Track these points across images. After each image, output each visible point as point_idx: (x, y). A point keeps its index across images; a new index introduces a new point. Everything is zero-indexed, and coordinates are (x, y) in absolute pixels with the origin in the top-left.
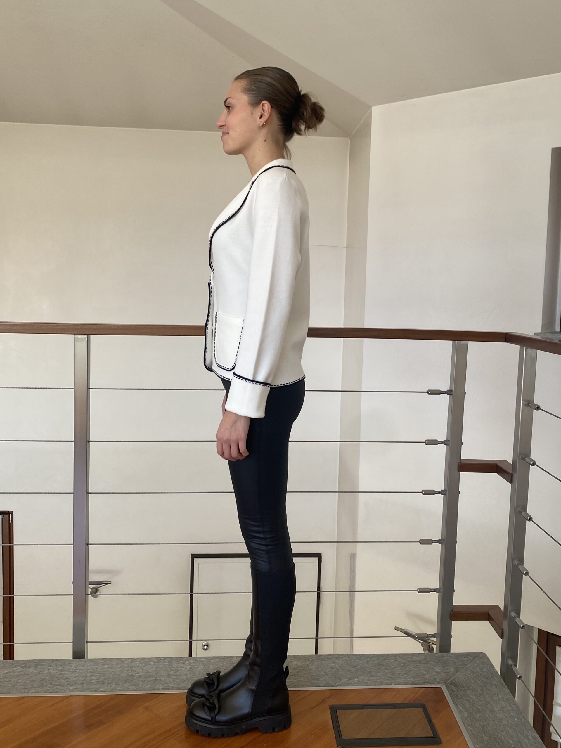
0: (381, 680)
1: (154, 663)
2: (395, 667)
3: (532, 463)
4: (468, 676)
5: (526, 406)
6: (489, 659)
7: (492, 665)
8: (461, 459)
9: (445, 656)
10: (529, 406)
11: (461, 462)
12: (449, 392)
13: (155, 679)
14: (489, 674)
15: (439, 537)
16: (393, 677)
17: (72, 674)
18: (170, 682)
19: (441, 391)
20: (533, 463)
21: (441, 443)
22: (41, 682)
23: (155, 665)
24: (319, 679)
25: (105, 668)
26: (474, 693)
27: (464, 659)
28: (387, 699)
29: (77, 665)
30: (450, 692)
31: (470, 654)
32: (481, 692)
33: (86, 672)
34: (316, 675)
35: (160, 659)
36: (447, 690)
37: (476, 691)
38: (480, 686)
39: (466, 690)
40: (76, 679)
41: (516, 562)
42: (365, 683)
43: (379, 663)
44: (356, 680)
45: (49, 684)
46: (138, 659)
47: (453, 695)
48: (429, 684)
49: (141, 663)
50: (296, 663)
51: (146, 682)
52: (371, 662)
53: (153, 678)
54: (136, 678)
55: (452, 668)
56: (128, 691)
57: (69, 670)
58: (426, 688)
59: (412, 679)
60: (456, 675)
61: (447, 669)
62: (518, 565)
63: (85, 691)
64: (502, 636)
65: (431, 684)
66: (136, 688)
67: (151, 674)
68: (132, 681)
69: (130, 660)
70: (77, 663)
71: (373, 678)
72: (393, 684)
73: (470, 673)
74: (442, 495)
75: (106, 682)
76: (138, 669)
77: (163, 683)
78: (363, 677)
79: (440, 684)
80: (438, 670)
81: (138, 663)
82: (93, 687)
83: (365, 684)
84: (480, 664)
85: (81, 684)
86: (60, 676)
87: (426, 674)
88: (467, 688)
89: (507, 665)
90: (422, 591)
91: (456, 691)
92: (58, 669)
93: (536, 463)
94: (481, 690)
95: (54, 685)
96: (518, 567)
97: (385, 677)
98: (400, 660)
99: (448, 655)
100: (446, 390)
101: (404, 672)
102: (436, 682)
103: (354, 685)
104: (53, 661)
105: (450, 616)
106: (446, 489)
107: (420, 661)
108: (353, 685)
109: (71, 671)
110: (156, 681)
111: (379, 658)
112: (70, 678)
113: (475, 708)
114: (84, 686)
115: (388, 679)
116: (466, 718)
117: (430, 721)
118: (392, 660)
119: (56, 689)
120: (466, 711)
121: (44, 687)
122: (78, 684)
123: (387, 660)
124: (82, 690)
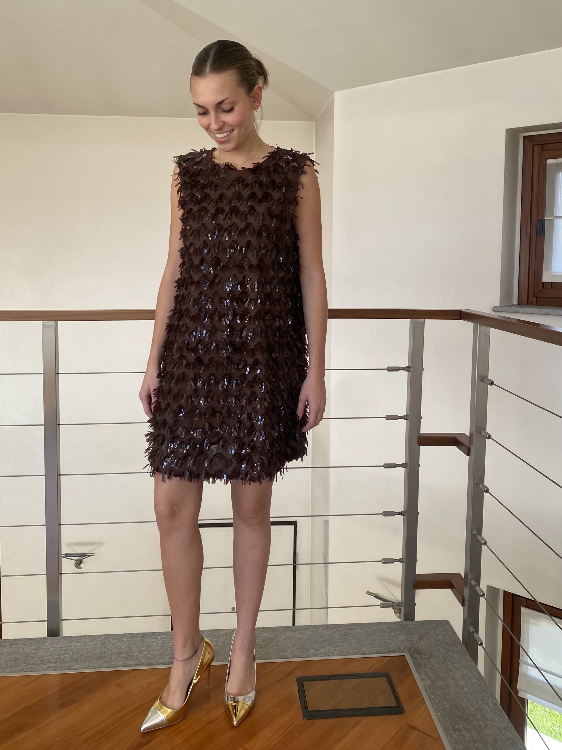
0: (347, 650)
1: (127, 639)
2: (361, 637)
3: (487, 436)
4: (431, 644)
5: (481, 381)
6: (451, 626)
7: (454, 632)
8: (421, 432)
9: (409, 624)
10: (483, 381)
11: (421, 436)
12: (407, 369)
13: (127, 655)
14: (451, 641)
15: (401, 509)
16: (359, 646)
17: (46, 652)
18: (142, 658)
19: (400, 368)
20: (489, 437)
21: (401, 417)
22: (16, 661)
23: (128, 641)
24: (286, 650)
25: (79, 646)
26: (436, 661)
27: (427, 626)
28: (353, 669)
29: (51, 643)
30: (414, 660)
31: (433, 622)
32: (443, 660)
33: (60, 650)
34: (284, 647)
35: (132, 635)
36: (411, 658)
37: (439, 658)
38: (443, 653)
39: (429, 657)
40: (50, 657)
41: (475, 532)
42: (332, 653)
43: (345, 633)
44: (323, 650)
45: (24, 663)
46: (111, 635)
47: (416, 663)
48: (393, 653)
49: (114, 640)
50: (265, 635)
51: (118, 658)
52: (337, 632)
53: (125, 654)
54: (109, 654)
55: (416, 636)
56: (101, 668)
57: (43, 648)
58: (390, 657)
59: (377, 648)
60: (420, 643)
61: (411, 638)
62: (476, 535)
63: (58, 670)
64: (463, 605)
65: (395, 653)
66: (108, 665)
67: (123, 650)
68: (105, 657)
69: (103, 637)
70: (51, 641)
71: (339, 648)
72: (359, 654)
73: (433, 640)
74: (403, 468)
75: (79, 660)
76: (111, 646)
77: (135, 659)
78: (329, 648)
79: (404, 652)
80: (402, 638)
81: (110, 639)
82: (66, 665)
83: (331, 655)
84: (443, 631)
85: (55, 662)
86: (34, 655)
87: (390, 643)
88: (429, 656)
89: (469, 631)
90: (386, 561)
91: (420, 659)
92: (33, 648)
93: (491, 436)
94: (443, 658)
95: (29, 664)
96: (477, 537)
97: (350, 647)
98: (366, 629)
99: (413, 623)
100: (405, 367)
101: (369, 641)
102: (400, 651)
103: (321, 655)
104: (28, 639)
105: (414, 585)
106: (407, 462)
107: (385, 630)
108: (319, 656)
109: (45, 650)
110: (128, 657)
111: (345, 628)
112: (44, 657)
113: (437, 676)
114: (58, 664)
115: (354, 649)
116: (428, 687)
117: (394, 691)
118: (358, 630)
119: (31, 668)
120: (429, 679)
121: (18, 666)
122: (52, 663)
123: (353, 630)
124: (55, 668)
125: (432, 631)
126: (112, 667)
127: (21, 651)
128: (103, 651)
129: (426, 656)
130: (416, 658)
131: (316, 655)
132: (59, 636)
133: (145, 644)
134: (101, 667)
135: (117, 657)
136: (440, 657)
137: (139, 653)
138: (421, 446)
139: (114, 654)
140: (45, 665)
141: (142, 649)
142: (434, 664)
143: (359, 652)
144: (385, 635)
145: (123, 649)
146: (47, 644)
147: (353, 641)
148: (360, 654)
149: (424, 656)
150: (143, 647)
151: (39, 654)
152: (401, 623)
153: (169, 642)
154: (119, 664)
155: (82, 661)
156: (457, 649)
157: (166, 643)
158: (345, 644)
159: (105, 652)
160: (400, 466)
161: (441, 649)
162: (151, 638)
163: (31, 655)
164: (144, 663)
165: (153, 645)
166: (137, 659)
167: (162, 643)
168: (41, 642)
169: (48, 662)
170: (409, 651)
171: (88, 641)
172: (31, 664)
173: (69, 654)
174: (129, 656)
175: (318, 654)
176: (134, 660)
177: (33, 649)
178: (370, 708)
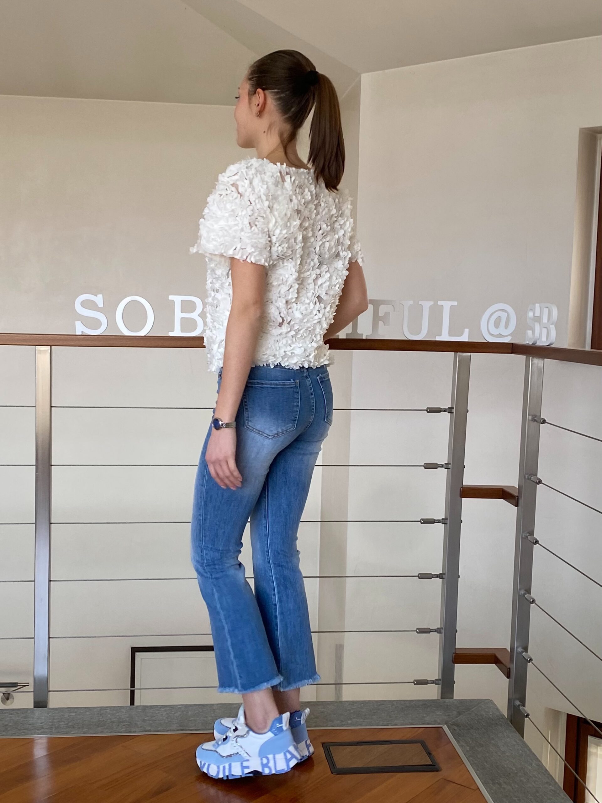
0: (376, 722)
2: (392, 711)
3: (538, 482)
4: (471, 718)
5: (533, 421)
6: (494, 703)
7: (498, 710)
8: (463, 484)
9: (447, 701)
10: (536, 420)
12: (449, 410)
13: (129, 723)
14: (495, 716)
15: (439, 571)
16: (390, 719)
17: (37, 720)
18: (147, 726)
19: (442, 409)
20: (540, 482)
21: (442, 466)
22: (5, 727)
23: (127, 712)
25: (72, 715)
26: (477, 732)
27: (468, 704)
28: (383, 737)
29: (41, 713)
30: (451, 731)
32: (485, 731)
33: (52, 719)
36: (449, 729)
38: (484, 726)
40: (42, 724)
41: (523, 592)
42: (360, 724)
43: (374, 708)
44: (349, 722)
45: (14, 728)
46: (106, 707)
47: (454, 733)
48: (429, 725)
49: (112, 711)
51: (120, 726)
52: (365, 707)
53: (127, 722)
54: (109, 723)
55: (454, 711)
57: (33, 717)
58: (426, 728)
59: (410, 721)
60: (459, 717)
61: (449, 713)
63: (54, 734)
64: (508, 677)
65: (431, 725)
66: (110, 731)
68: (105, 725)
69: (99, 709)
71: (367, 720)
73: (474, 715)
74: (443, 524)
75: (76, 726)
76: (109, 716)
78: (357, 719)
79: (440, 724)
80: (439, 713)
81: (107, 710)
82: (63, 731)
84: (485, 708)
85: (49, 728)
86: (24, 722)
87: (426, 717)
88: (469, 728)
89: (515, 706)
90: (421, 631)
91: (459, 730)
93: (542, 481)
96: (525, 596)
97: (381, 719)
98: (397, 705)
99: (451, 702)
100: (447, 407)
101: (401, 715)
102: (437, 723)
103: (348, 726)
104: (13, 710)
105: (453, 659)
106: (447, 518)
109: (36, 718)
110: (130, 725)
111: (374, 704)
112: (36, 724)
113: (478, 744)
114: (53, 729)
115: (384, 721)
116: (467, 751)
117: (429, 754)
118: (389, 706)
119: (23, 732)
120: (468, 746)
121: (9, 731)
122: (46, 729)
123: (384, 706)
124: (51, 733)
125: (473, 708)
126: (115, 733)
127: (8, 719)
128: (101, 720)
129: (466, 728)
130: (455, 729)
131: (342, 725)
132: (47, 707)
133: (148, 715)
134: (102, 732)
135: (118, 725)
136: (481, 729)
137: (142, 722)
138: (463, 499)
139: (114, 723)
140: (38, 730)
141: (146, 718)
142: (475, 734)
143: (390, 724)
144: (420, 710)
145: (123, 718)
146: (37, 714)
147: (383, 714)
148: (392, 725)
149: (463, 728)
150: (146, 717)
151: (30, 722)
152: (437, 701)
153: (175, 714)
154: (121, 730)
155: (80, 728)
156: (500, 723)
157: (172, 714)
158: (374, 717)
159: (104, 720)
160: (439, 521)
161: (482, 722)
162: (153, 710)
163: (21, 722)
164: (150, 730)
165: (158, 716)
166: (141, 727)
167: (167, 714)
168: (29, 712)
169: (43, 728)
170: (446, 723)
171: (82, 712)
172: (24, 730)
173: (64, 722)
174: (132, 724)
175: (345, 725)
176: (138, 727)
177: (22, 717)
178: (404, 766)
